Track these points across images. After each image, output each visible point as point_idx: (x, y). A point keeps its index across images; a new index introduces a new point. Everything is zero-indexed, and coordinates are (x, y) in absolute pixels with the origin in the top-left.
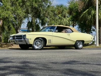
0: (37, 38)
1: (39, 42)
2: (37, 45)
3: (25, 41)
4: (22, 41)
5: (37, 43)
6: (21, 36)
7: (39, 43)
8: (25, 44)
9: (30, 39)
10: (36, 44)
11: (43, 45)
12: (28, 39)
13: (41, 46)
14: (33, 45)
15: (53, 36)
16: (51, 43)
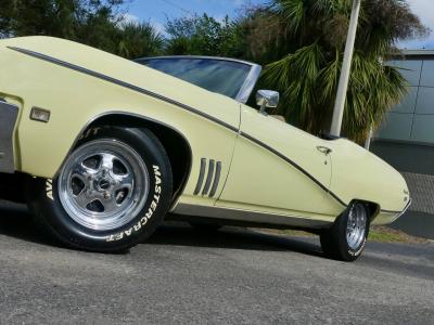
0: (110, 126)
2: (94, 193)
5: (92, 172)
7: (118, 178)
9: (39, 114)
10: (78, 185)
11: (154, 204)
12: (9, 101)
13: (135, 214)
14: (50, 195)
15: (243, 134)
16: (211, 195)
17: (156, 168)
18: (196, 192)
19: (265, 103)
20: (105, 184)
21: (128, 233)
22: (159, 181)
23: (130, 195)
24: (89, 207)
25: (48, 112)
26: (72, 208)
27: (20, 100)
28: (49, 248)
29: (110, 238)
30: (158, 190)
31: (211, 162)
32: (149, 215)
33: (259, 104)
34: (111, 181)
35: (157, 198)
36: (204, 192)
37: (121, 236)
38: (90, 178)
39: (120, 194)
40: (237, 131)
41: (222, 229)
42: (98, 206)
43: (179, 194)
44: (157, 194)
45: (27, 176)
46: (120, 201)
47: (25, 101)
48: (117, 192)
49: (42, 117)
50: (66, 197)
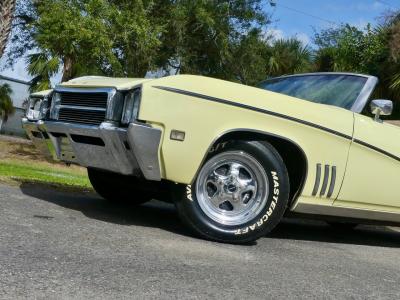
0: (234, 140)
1: (244, 173)
3: (128, 146)
4: (97, 141)
5: (222, 178)
6: (99, 97)
7: (243, 182)
8: (125, 170)
10: (212, 189)
11: (273, 204)
12: (155, 127)
13: (257, 213)
14: (189, 197)
15: (356, 141)
16: (329, 196)
17: (274, 173)
18: (314, 194)
19: (379, 111)
20: (233, 188)
21: (253, 228)
22: (276, 184)
23: (254, 197)
24: (221, 207)
25: (184, 133)
26: (207, 207)
27: (162, 125)
28: (190, 239)
29: (238, 232)
30: (276, 192)
31: (327, 167)
32: (270, 213)
33: (374, 112)
34: (237, 185)
35: (276, 199)
36: (322, 193)
37: (246, 230)
38: (221, 183)
39: (246, 196)
40: (350, 138)
41: (357, 228)
42: (229, 206)
43: (299, 195)
44: (276, 196)
45: (171, 183)
46: (246, 202)
47: (166, 125)
48: (243, 194)
49: (179, 137)
50: (203, 199)
